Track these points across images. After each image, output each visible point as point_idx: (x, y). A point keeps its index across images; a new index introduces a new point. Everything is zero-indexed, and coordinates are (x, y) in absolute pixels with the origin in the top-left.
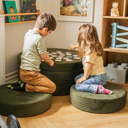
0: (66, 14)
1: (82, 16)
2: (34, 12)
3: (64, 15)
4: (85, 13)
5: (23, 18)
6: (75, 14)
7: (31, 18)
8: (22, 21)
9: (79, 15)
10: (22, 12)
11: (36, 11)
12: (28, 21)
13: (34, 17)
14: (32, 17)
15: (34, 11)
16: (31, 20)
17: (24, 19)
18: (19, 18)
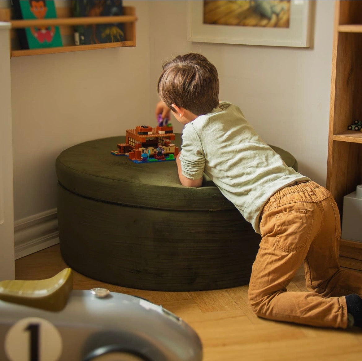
0: (223, 20)
1: (276, 25)
2: (116, 14)
3: (214, 23)
4: (284, 18)
5: (77, 36)
6: (252, 21)
7: (103, 35)
8: (72, 42)
9: (264, 22)
10: (72, 13)
11: (122, 11)
12: (95, 43)
13: (115, 31)
14: (107, 31)
15: (114, 9)
16: (106, 42)
17: (80, 39)
18: (63, 33)
